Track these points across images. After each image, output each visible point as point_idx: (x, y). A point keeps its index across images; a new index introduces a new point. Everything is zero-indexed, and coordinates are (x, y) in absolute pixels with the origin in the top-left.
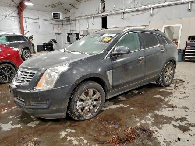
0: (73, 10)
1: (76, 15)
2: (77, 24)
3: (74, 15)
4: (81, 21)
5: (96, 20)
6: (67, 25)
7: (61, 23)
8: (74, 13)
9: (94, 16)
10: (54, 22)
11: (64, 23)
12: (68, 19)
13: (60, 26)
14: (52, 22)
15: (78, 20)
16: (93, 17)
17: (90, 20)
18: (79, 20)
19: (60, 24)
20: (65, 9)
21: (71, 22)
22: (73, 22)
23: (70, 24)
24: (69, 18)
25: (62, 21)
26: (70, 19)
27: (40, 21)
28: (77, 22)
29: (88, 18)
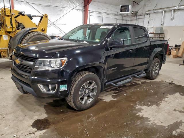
0: (143, 2)
1: (147, 9)
2: (146, 20)
3: (144, 8)
4: (153, 16)
5: (178, 13)
9: (176, 8)
10: (118, 17)
11: (129, 19)
12: (135, 14)
14: (116, 17)
16: (175, 10)
17: (167, 14)
18: (151, 15)
19: (124, 20)
20: (134, 2)
21: (138, 18)
22: (141, 17)
23: (136, 19)
24: (137, 12)
25: (127, 16)
26: (137, 14)
27: (104, 15)
28: (147, 17)
29: (165, 11)
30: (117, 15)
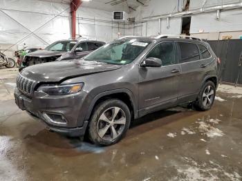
0: (139, 8)
1: (144, 15)
2: (144, 28)
3: (140, 15)
4: (150, 24)
5: (173, 21)
6: (129, 28)
7: (121, 26)
8: (141, 12)
9: (170, 15)
10: (114, 25)
11: (126, 26)
12: (132, 21)
13: (120, 30)
14: (111, 25)
15: (146, 21)
16: (169, 18)
17: (163, 22)
18: (148, 23)
19: (120, 28)
20: (130, 7)
21: (136, 25)
22: (139, 24)
23: (134, 27)
24: (134, 19)
25: (124, 24)
26: (134, 21)
27: (96, 23)
28: (144, 24)
30: (113, 22)
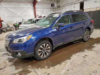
1: (63, 4)
2: (64, 9)
5: (76, 5)
6: (58, 10)
7: (55, 9)
8: (62, 2)
9: (75, 2)
12: (59, 7)
13: (54, 11)
15: (65, 6)
16: (74, 3)
17: (72, 6)
20: (57, 1)
21: (60, 8)
24: (59, 6)
25: (56, 8)
27: (44, 9)
28: (64, 7)
29: (71, 4)
30: (51, 8)
